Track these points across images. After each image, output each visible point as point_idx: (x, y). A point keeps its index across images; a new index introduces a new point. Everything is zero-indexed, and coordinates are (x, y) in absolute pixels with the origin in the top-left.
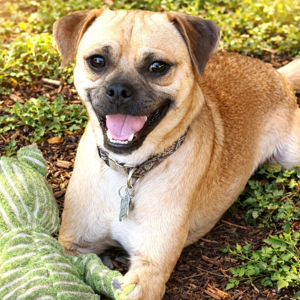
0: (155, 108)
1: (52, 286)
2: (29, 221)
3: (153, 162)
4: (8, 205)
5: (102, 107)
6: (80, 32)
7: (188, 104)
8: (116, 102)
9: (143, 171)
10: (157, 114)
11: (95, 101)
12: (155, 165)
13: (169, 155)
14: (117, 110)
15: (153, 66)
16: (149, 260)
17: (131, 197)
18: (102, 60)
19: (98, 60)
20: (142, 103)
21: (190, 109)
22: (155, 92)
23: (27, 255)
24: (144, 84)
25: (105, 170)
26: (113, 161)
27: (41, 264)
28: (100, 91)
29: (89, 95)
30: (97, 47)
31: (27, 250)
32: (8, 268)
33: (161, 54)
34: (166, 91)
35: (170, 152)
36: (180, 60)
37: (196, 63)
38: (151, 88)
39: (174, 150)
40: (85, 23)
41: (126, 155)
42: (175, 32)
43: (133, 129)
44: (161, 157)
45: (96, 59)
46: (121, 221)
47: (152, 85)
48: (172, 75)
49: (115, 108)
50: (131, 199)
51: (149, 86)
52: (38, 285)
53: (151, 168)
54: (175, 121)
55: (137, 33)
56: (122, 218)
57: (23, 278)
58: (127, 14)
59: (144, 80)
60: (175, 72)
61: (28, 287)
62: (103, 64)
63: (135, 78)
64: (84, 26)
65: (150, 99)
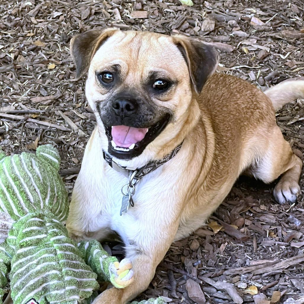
0: (155, 120)
1: (58, 263)
2: (42, 207)
3: (151, 167)
4: (25, 193)
5: (108, 118)
6: (94, 49)
7: (186, 118)
8: (121, 115)
9: (142, 174)
10: (158, 126)
11: (103, 112)
12: (152, 169)
13: (165, 161)
14: (121, 122)
15: (157, 83)
16: (142, 249)
17: (132, 195)
18: (111, 76)
19: (108, 76)
20: (143, 117)
21: (187, 122)
22: (156, 107)
23: (39, 237)
24: (147, 100)
25: (108, 170)
26: (116, 163)
27: (50, 245)
28: (108, 104)
29: (98, 107)
30: (107, 65)
31: (39, 232)
32: (23, 245)
33: (164, 73)
34: (166, 106)
35: (166, 159)
36: (181, 78)
37: (194, 82)
38: (153, 102)
39: (170, 158)
40: (98, 42)
41: (128, 161)
42: (179, 53)
43: (135, 139)
44: (159, 163)
45: (106, 75)
46: (121, 215)
47: (154, 100)
48: (173, 92)
49: (119, 119)
50: (131, 196)
51: (152, 101)
52: (47, 261)
53: (149, 172)
54: (174, 133)
55: (144, 54)
56: (122, 212)
57: (34, 255)
58: (136, 36)
59: (147, 96)
60: (175, 90)
61: (38, 263)
62: (111, 80)
63: (139, 94)
64: (97, 45)
65: (151, 113)
